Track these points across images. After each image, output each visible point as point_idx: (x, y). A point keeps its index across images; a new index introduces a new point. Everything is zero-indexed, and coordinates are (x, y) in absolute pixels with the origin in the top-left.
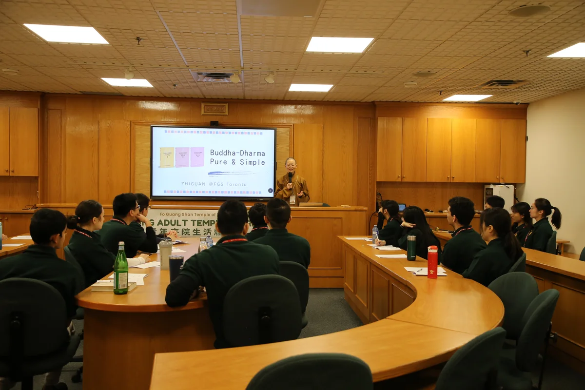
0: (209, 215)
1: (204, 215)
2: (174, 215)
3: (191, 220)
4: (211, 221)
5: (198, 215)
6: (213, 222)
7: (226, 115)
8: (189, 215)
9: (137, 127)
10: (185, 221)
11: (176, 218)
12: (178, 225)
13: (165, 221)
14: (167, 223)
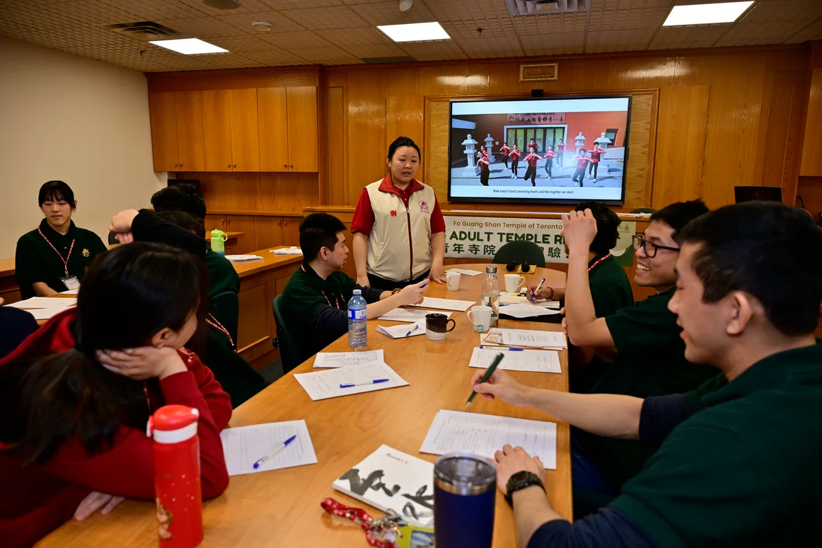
0: (524, 226)
1: (518, 226)
2: (473, 224)
3: (498, 234)
4: (528, 235)
5: (508, 225)
6: (530, 237)
7: (555, 80)
8: (496, 225)
9: (433, 104)
10: (489, 234)
11: (477, 229)
12: (478, 240)
13: (461, 233)
14: (463, 236)
